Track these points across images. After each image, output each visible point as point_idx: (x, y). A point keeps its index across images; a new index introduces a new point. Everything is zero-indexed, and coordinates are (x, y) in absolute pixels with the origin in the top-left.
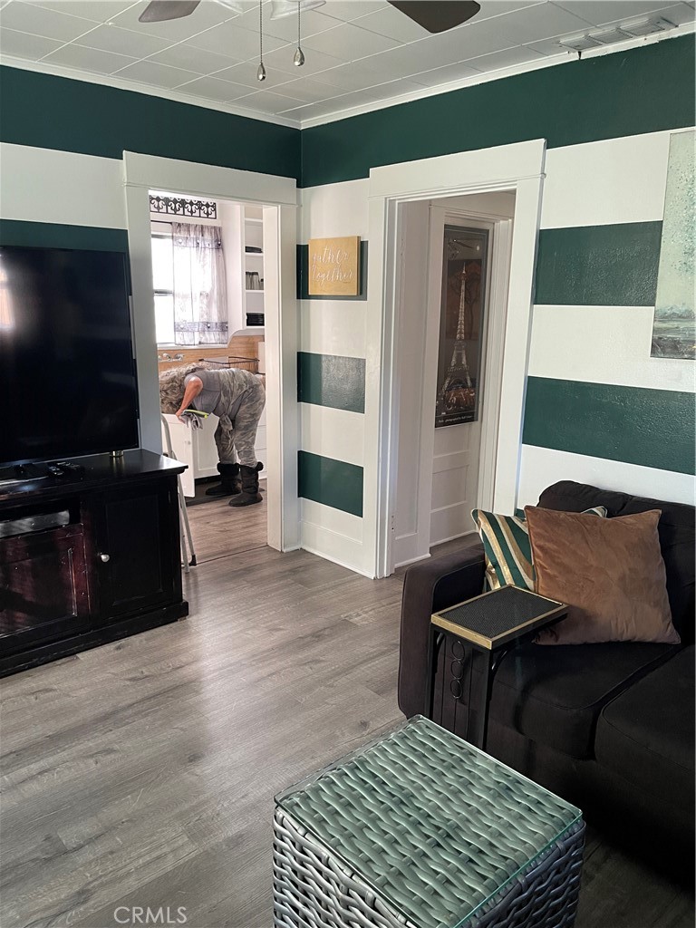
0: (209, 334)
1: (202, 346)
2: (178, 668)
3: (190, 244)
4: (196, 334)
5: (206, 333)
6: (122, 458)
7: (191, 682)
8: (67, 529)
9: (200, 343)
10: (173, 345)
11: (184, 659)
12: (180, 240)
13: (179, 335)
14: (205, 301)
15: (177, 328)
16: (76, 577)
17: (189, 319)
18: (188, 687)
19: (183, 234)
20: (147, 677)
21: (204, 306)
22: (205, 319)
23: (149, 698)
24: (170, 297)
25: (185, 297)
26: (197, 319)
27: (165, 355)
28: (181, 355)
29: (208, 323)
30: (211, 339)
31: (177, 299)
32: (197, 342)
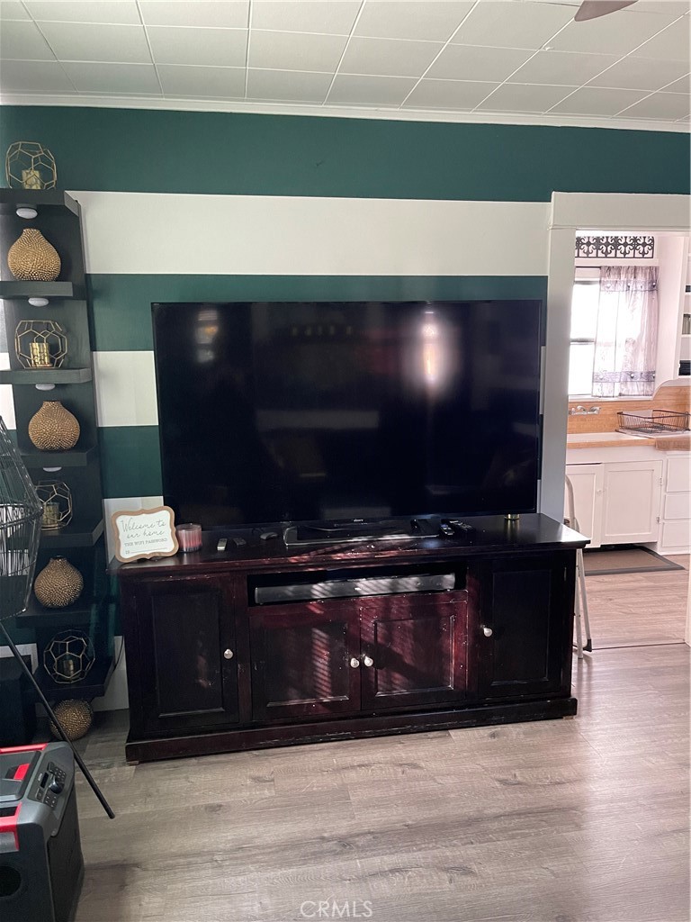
0: (632, 385)
1: (622, 398)
2: (559, 783)
3: (620, 287)
4: (617, 385)
5: (629, 383)
6: (518, 522)
7: (573, 809)
8: (452, 595)
9: (620, 395)
10: (590, 397)
11: (566, 772)
12: (608, 285)
13: (597, 386)
14: (631, 349)
15: (596, 379)
16: (455, 646)
17: (610, 369)
18: (568, 814)
19: (613, 278)
20: (519, 783)
21: (629, 355)
22: (629, 368)
23: (519, 814)
24: (590, 347)
25: (607, 345)
26: (619, 370)
27: (579, 407)
28: (598, 408)
29: (631, 373)
30: (633, 390)
31: (598, 348)
32: (617, 394)
